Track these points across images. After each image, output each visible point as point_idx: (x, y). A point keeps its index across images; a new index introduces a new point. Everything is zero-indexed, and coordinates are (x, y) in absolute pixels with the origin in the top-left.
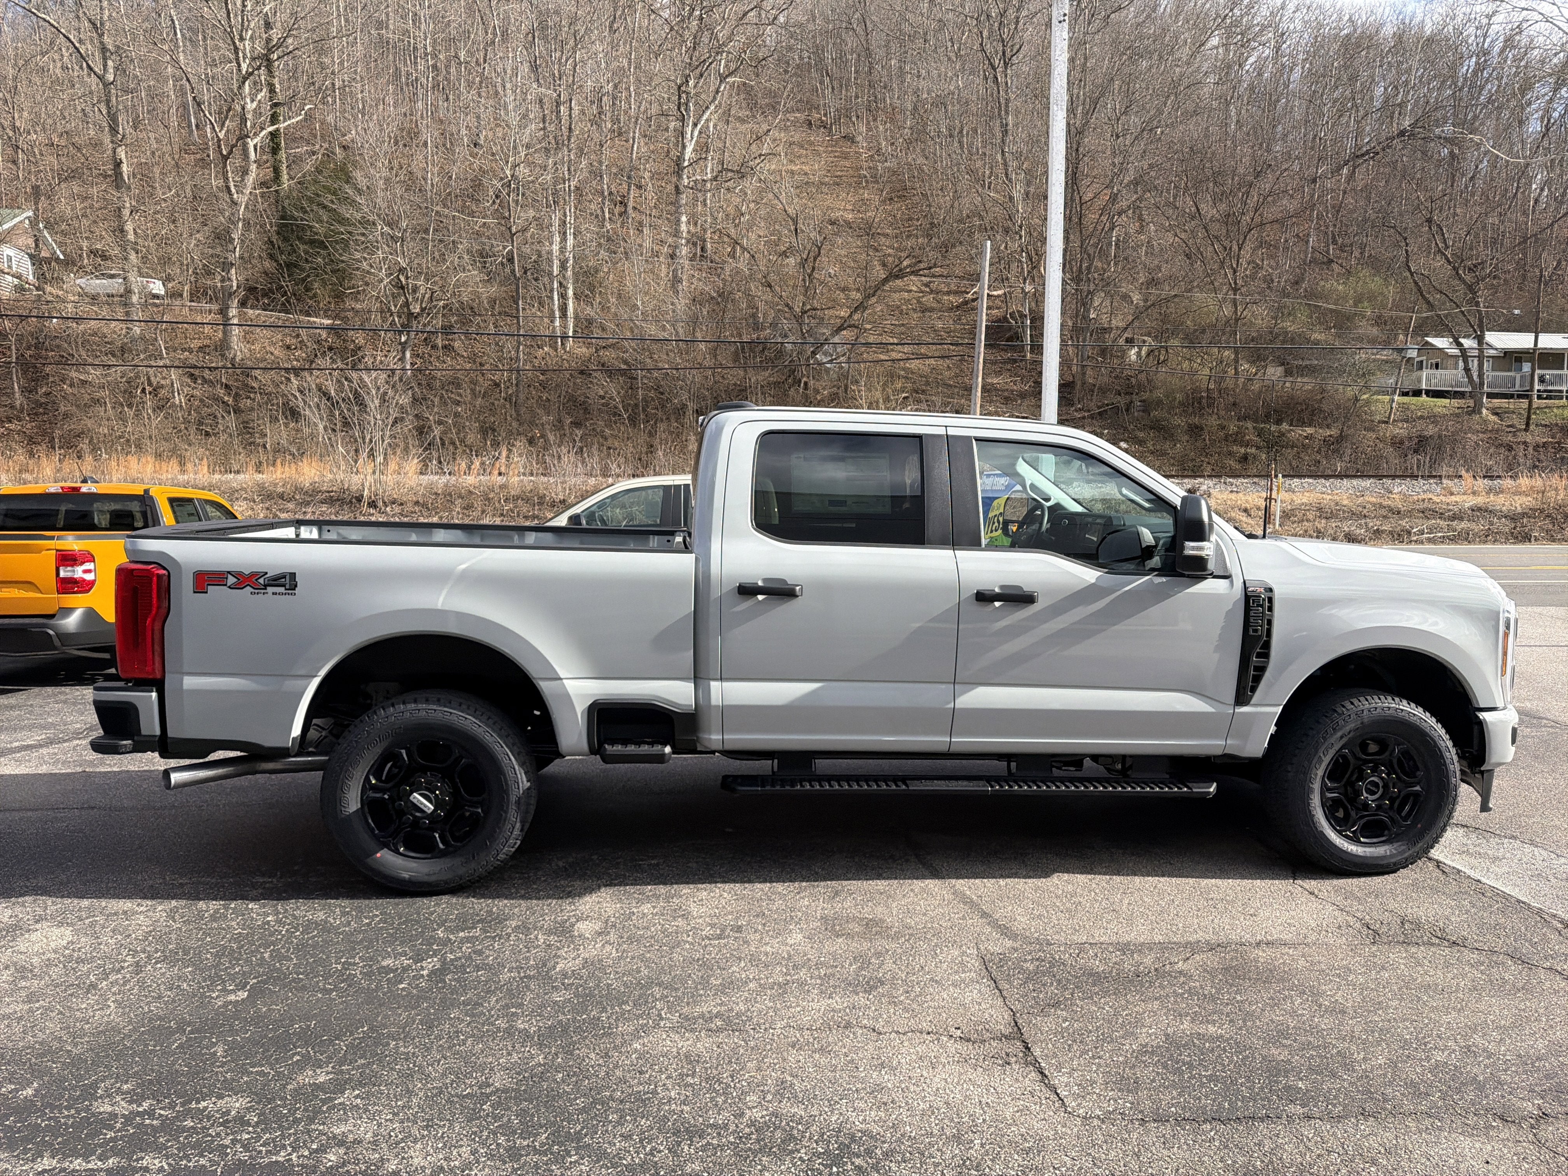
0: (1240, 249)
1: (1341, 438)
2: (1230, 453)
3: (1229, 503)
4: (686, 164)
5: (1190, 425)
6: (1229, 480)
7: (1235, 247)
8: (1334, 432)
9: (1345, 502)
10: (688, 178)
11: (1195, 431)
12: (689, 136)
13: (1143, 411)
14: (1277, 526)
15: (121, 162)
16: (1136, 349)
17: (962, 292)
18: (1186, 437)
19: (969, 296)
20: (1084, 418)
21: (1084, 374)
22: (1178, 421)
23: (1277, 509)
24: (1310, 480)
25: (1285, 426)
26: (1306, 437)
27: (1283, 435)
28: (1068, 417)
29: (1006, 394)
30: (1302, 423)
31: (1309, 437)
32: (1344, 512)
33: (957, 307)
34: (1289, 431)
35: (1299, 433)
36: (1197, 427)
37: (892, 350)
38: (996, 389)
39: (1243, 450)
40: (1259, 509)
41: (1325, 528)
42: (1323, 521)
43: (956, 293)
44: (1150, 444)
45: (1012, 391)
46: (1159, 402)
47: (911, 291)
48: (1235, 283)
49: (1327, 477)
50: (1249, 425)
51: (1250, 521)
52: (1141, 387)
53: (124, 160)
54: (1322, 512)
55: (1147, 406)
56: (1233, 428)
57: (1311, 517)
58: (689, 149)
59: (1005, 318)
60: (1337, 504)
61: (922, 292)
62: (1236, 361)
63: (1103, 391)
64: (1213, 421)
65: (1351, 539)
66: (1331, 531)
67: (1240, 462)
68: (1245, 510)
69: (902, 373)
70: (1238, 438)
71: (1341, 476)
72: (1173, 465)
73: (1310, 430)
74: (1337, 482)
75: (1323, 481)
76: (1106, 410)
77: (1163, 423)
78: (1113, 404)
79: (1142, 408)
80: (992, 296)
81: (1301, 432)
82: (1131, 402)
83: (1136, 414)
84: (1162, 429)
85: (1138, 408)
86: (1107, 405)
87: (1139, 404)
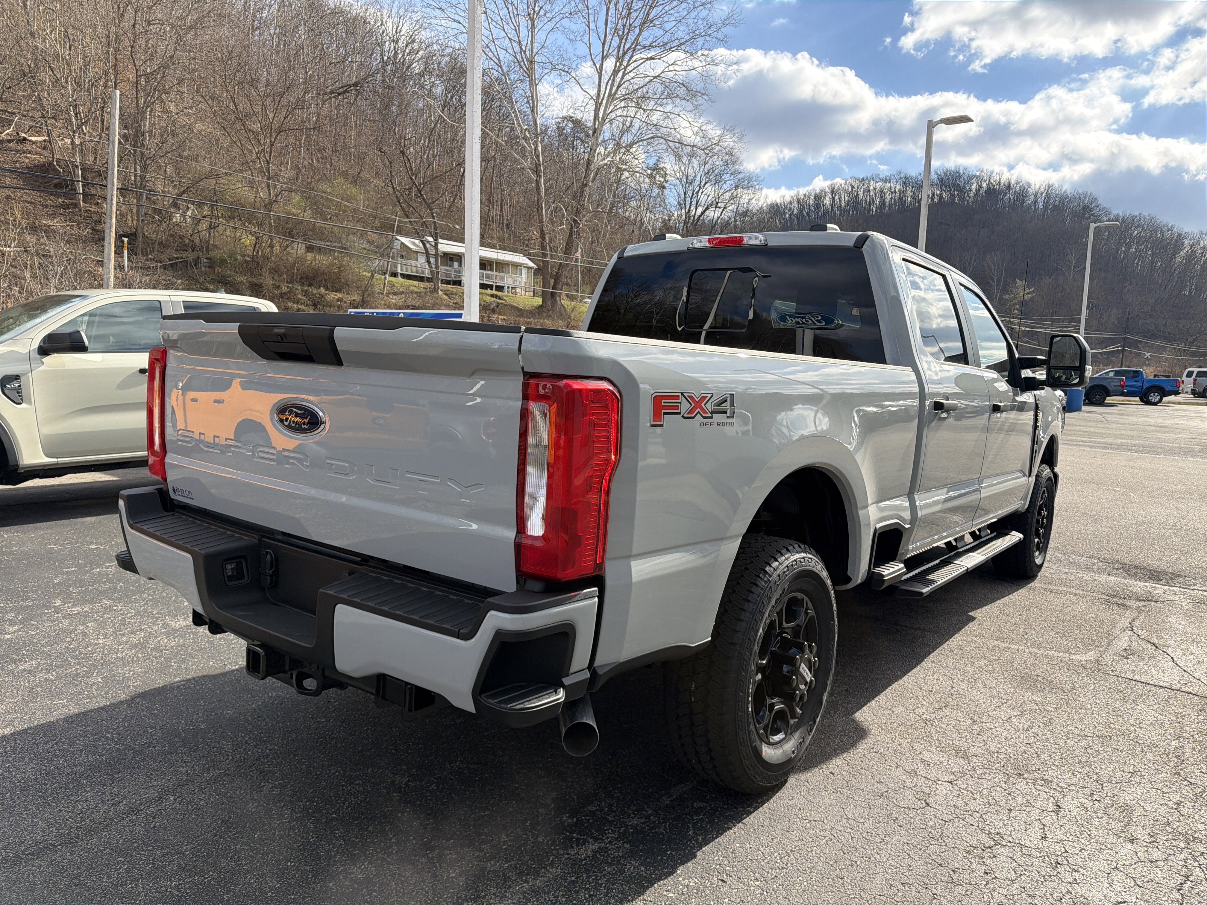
13: (209, 267)
16: (181, 213)
19: (3, 136)
20: (157, 267)
21: (143, 228)
25: (322, 290)
30: (334, 289)
34: (326, 295)
38: (54, 231)
45: (71, 235)
48: (269, 172)
50: (298, 287)
59: (51, 164)
76: (176, 263)
77: (229, 279)
78: (182, 258)
79: (208, 264)
80: (30, 141)
81: (333, 296)
82: (198, 258)
83: (203, 269)
84: (228, 283)
85: (205, 264)
86: (177, 258)
87: (205, 260)
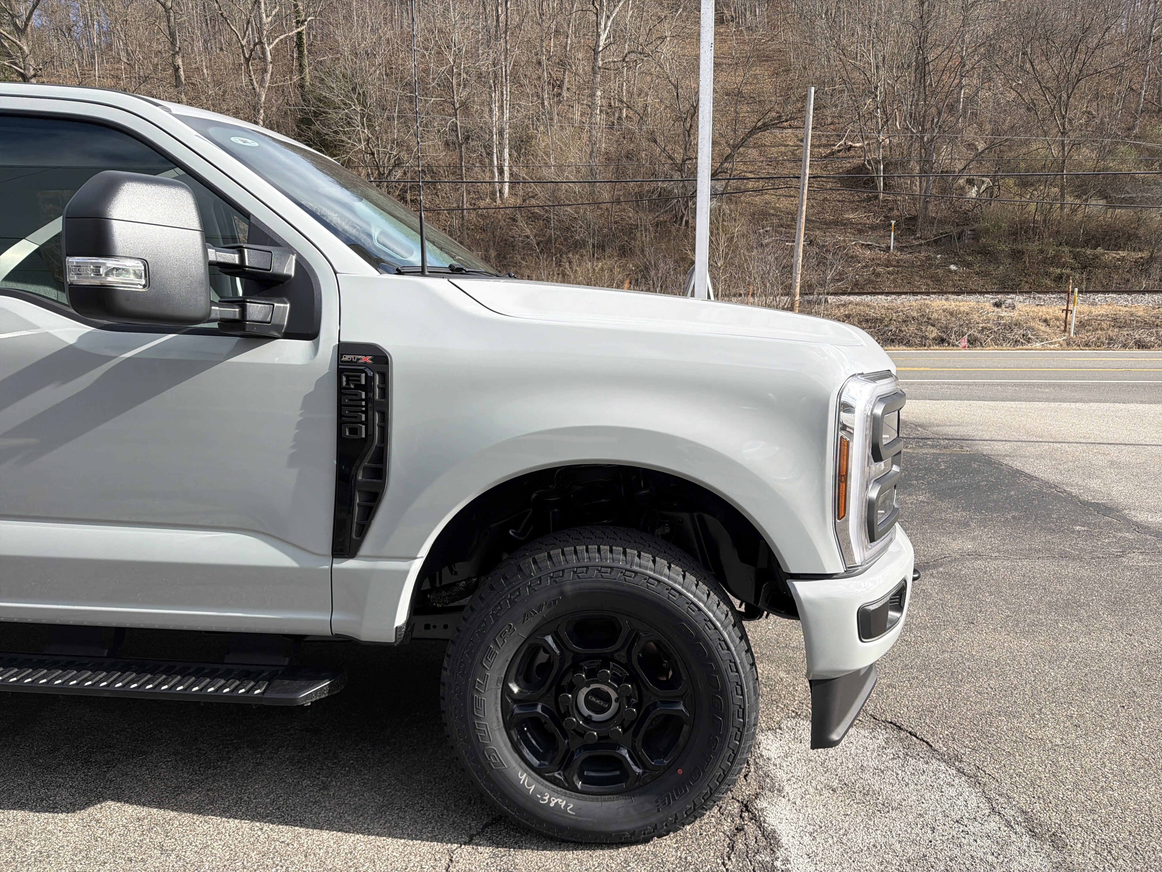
0: (1069, 98)
1: (1152, 259)
2: (1047, 274)
3: (1031, 314)
4: (601, 49)
5: (1013, 250)
6: (1038, 295)
7: (1064, 96)
8: (1145, 254)
9: (1140, 313)
10: (602, 60)
11: (1017, 255)
12: (603, 26)
13: (973, 239)
14: (1072, 335)
15: (179, 68)
16: (976, 188)
17: (831, 145)
18: (1009, 261)
19: (836, 148)
20: (921, 245)
21: (926, 208)
22: (1002, 247)
23: (1073, 320)
24: (1114, 295)
25: (1100, 250)
26: (1119, 260)
27: (1097, 257)
28: (908, 244)
29: (860, 227)
30: (1118, 247)
31: (1123, 259)
32: (1137, 322)
33: (825, 157)
34: (1103, 254)
35: (1111, 256)
36: (1019, 252)
37: (766, 193)
38: (851, 223)
39: (1058, 271)
40: (1057, 319)
41: (1117, 336)
42: (1116, 330)
43: (825, 146)
44: (976, 268)
45: (865, 224)
46: (987, 231)
47: (788, 145)
48: (1064, 128)
49: (1130, 292)
50: (1066, 249)
51: (1048, 329)
52: (976, 219)
53: (181, 67)
54: (1117, 322)
55: (976, 236)
56: (1051, 252)
57: (1104, 326)
58: (603, 37)
59: (864, 165)
60: (1132, 315)
61: (797, 146)
62: (1063, 196)
63: (942, 222)
64: (1034, 247)
65: (1141, 345)
66: (1122, 339)
67: (1055, 281)
68: (1045, 321)
69: (772, 211)
70: (1055, 261)
71: (1144, 292)
72: (995, 284)
73: (1122, 254)
74: (1139, 297)
75: (1126, 296)
76: (940, 238)
77: (989, 249)
78: (947, 233)
79: (972, 236)
80: (855, 147)
81: (1114, 255)
82: (963, 231)
83: (966, 241)
84: (988, 253)
85: (969, 237)
86: (942, 234)
87: (969, 232)
